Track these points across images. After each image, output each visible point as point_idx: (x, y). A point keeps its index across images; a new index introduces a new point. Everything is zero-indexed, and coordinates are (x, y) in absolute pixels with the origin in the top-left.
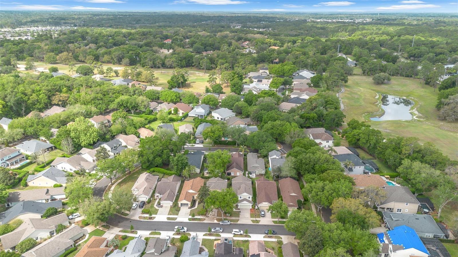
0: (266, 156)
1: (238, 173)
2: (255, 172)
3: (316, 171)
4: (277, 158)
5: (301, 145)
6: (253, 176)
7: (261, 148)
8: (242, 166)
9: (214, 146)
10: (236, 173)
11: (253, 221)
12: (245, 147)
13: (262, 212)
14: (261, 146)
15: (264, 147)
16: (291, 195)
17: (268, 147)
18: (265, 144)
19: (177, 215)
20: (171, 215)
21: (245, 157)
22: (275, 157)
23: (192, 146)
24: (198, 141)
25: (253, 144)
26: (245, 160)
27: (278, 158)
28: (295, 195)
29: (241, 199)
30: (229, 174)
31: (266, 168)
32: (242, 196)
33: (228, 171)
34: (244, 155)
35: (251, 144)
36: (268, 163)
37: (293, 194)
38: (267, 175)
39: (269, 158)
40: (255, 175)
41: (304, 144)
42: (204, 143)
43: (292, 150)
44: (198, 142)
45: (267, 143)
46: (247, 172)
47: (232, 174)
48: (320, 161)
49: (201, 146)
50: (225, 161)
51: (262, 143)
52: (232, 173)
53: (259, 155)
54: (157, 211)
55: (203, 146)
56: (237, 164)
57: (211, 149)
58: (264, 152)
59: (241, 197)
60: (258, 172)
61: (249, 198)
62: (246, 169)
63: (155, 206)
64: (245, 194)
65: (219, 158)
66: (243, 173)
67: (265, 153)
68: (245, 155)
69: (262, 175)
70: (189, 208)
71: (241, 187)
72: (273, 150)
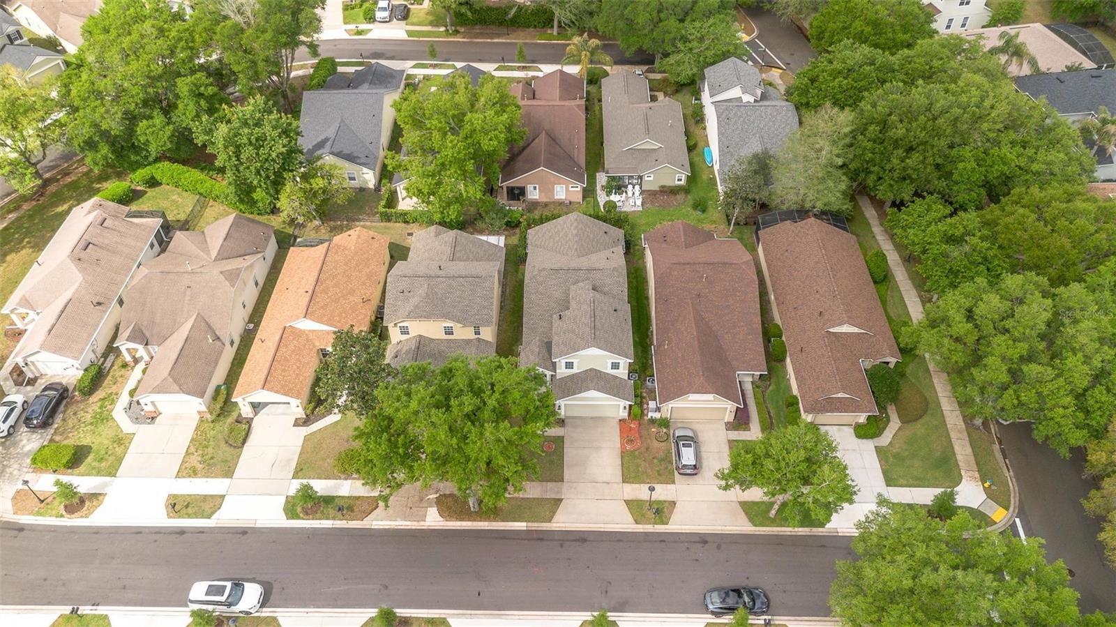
0: (690, 86)
1: (558, 188)
2: (641, 178)
3: (956, 183)
4: (747, 98)
5: (858, 25)
6: (630, 201)
7: (669, 49)
8: (580, 154)
9: (457, 32)
10: (547, 188)
11: (634, 506)
12: (595, 42)
13: (684, 450)
14: (668, 37)
15: (685, 40)
16: (831, 330)
17: (701, 39)
18: (692, 29)
19: (229, 473)
20: (194, 473)
21: (593, 89)
22: (735, 92)
23: (359, 33)
24: (384, 9)
25: (630, 23)
26: (592, 105)
27: (751, 99)
28: (856, 330)
29: (570, 372)
30: (517, 194)
31: (691, 149)
32: (575, 361)
33: (514, 182)
34: (590, 82)
35: (621, 24)
36: (697, 122)
37: (846, 329)
38: (697, 194)
39: (706, 98)
40: (642, 192)
41: (876, 24)
42: (410, 20)
43: (822, 62)
44: (386, 14)
45: (697, 24)
46: (602, 179)
47: (533, 194)
48: (985, 126)
49: (397, 32)
50: (487, 144)
51: (672, 23)
52: (530, 188)
53: (658, 76)
54: (119, 450)
55: (403, 36)
56: (553, 139)
57: (438, 49)
58: (680, 64)
59: (569, 365)
60: (651, 181)
61: (615, 366)
62: (595, 159)
63: (119, 413)
64: (594, 351)
65: (454, 131)
66: (584, 190)
67: (687, 71)
68: (594, 79)
69: (673, 191)
70: (296, 424)
71: (573, 304)
72: (725, 56)
